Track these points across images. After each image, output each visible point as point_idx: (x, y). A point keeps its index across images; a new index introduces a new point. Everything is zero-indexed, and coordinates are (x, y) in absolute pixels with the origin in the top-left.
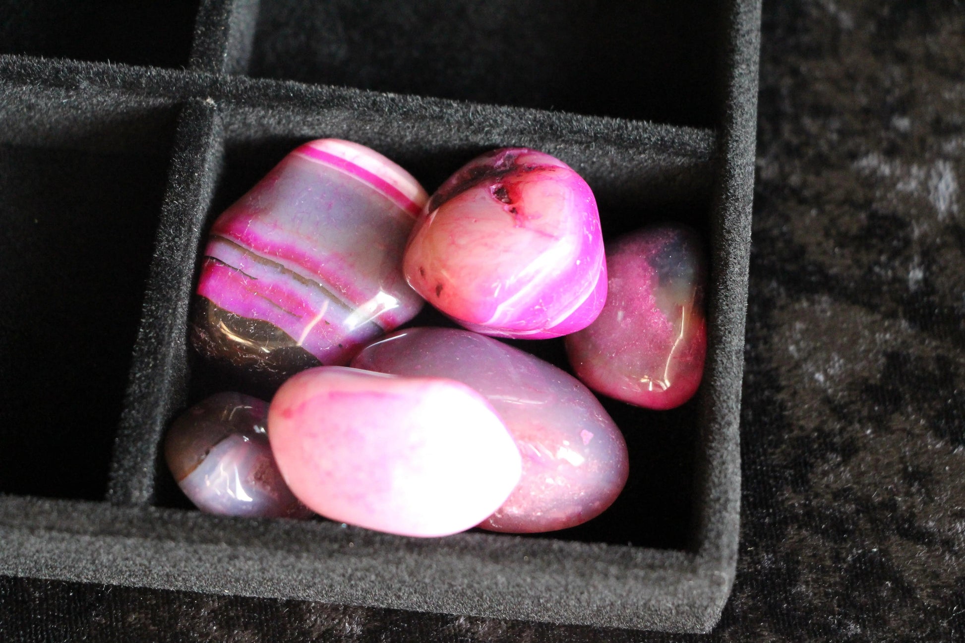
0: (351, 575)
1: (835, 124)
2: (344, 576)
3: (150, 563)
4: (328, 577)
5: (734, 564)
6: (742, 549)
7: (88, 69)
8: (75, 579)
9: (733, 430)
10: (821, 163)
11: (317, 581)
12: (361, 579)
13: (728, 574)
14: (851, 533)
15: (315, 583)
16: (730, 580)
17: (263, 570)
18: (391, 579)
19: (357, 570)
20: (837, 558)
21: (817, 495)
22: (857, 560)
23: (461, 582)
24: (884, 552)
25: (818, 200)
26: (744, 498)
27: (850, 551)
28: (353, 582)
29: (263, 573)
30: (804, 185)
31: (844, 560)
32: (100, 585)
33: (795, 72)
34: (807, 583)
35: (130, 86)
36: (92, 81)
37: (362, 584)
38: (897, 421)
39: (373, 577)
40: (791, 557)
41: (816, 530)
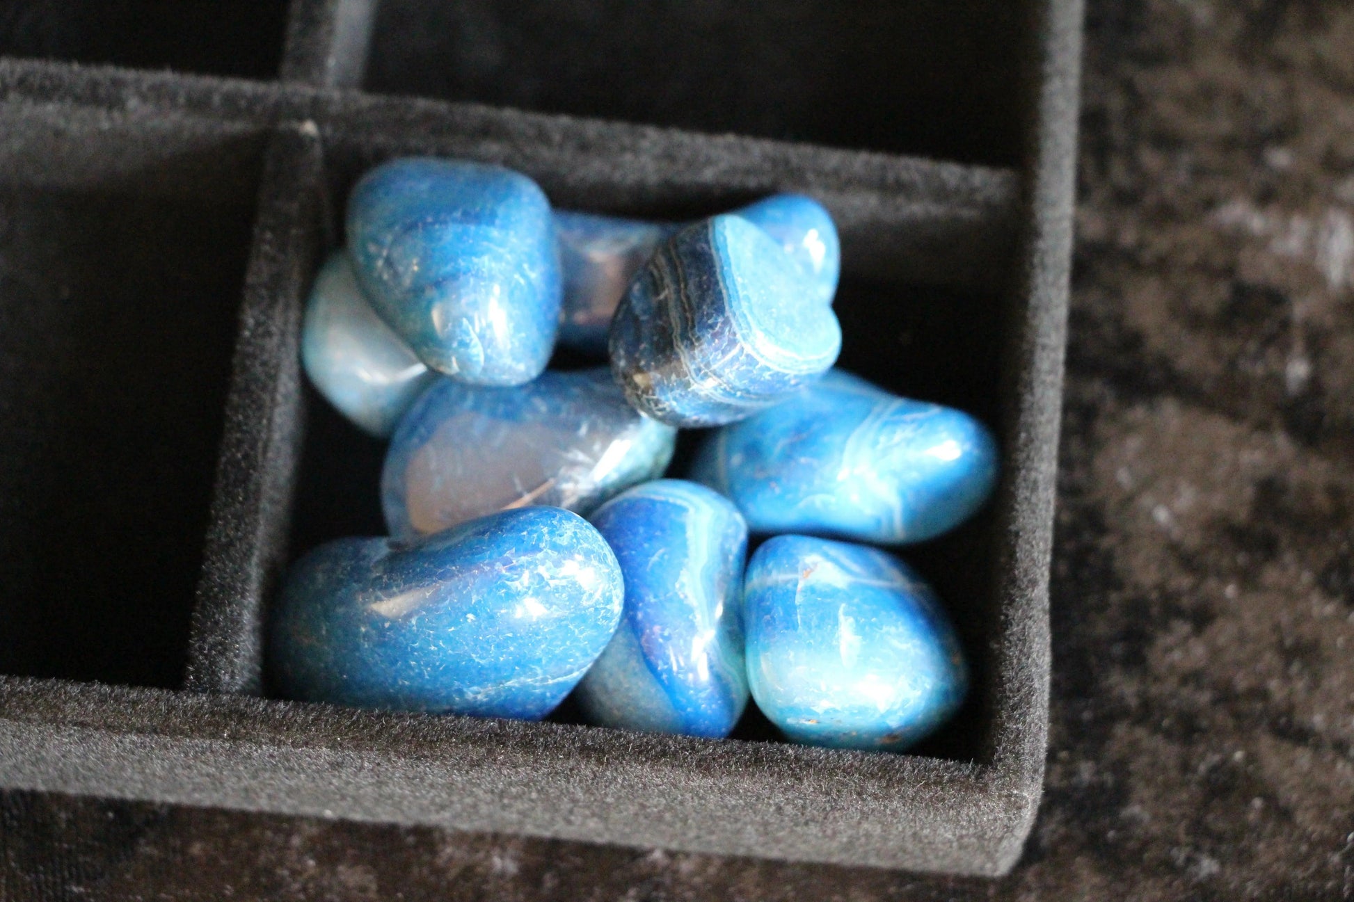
0: (502, 792)
1: (1185, 159)
2: (492, 792)
3: (221, 773)
4: (471, 794)
5: (1041, 780)
6: (1051, 756)
7: (138, 81)
8: (115, 794)
9: (1041, 593)
10: (1165, 215)
11: (455, 798)
12: (517, 797)
13: (1032, 794)
14: (1203, 731)
15: (452, 802)
16: (1034, 801)
17: (380, 784)
18: (558, 798)
19: (510, 784)
20: (1186, 767)
21: (1157, 679)
22: (1214, 769)
23: (656, 803)
24: (1251, 758)
25: (1162, 266)
26: (1055, 685)
27: (1202, 757)
28: (506, 801)
29: (379, 787)
30: (1141, 245)
31: (1195, 771)
32: (151, 803)
33: (1129, 88)
34: (1142, 802)
35: (198, 104)
36: (144, 98)
37: (519, 805)
38: (1271, 575)
39: (534, 795)
40: (1120, 767)
41: (1156, 729)
